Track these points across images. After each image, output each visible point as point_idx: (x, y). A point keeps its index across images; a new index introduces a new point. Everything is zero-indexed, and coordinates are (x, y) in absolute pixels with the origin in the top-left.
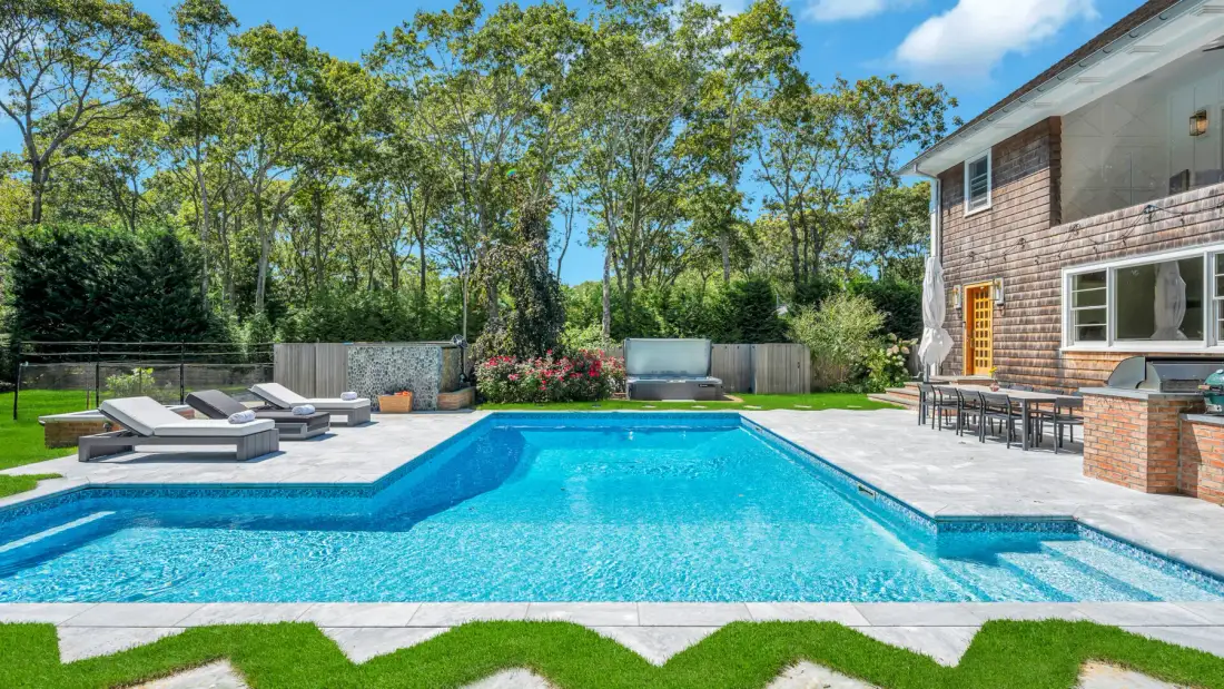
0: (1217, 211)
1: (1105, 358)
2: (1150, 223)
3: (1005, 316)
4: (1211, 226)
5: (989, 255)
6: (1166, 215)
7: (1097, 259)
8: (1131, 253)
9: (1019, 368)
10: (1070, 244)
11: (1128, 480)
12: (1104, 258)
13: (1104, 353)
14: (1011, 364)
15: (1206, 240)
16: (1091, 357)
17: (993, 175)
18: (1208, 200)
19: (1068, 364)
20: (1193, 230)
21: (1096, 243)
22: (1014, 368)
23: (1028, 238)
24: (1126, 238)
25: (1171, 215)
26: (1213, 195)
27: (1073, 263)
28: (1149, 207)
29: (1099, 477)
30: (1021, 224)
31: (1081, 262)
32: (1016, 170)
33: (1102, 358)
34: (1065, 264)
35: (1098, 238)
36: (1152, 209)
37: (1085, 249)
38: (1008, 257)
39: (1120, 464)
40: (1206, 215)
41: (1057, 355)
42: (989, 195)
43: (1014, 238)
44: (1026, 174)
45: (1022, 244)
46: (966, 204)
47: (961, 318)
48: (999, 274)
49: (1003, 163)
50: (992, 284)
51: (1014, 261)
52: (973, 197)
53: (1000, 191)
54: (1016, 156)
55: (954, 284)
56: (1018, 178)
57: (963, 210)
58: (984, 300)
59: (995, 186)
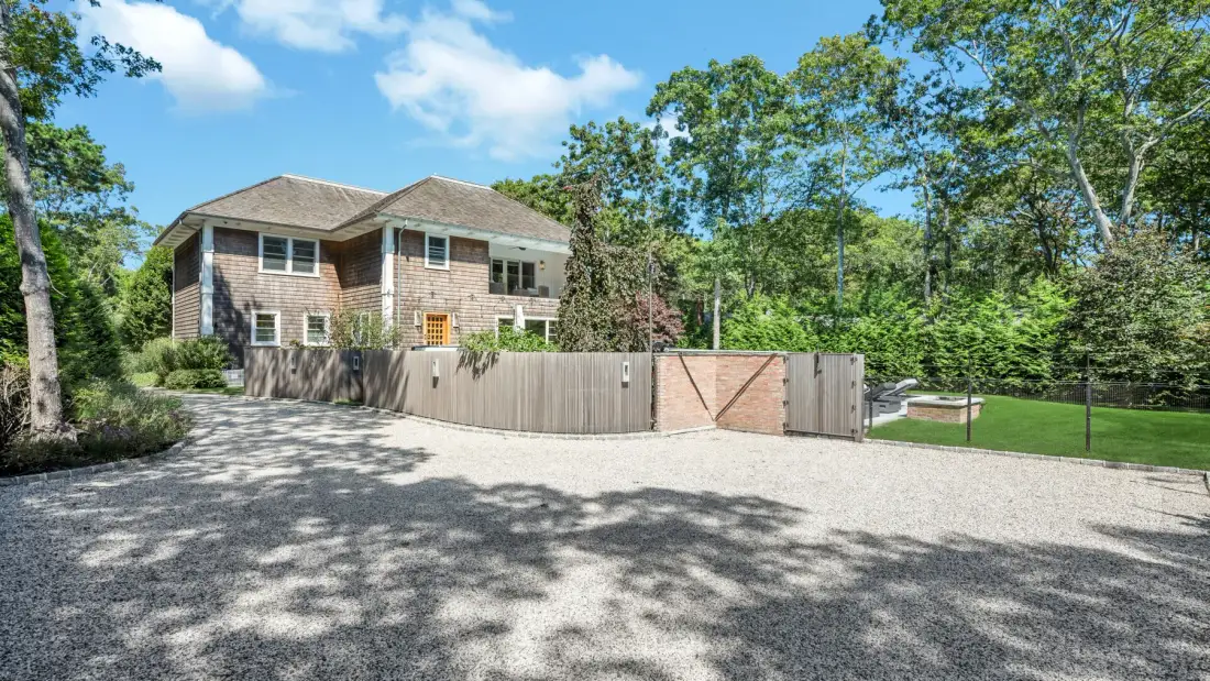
3: (458, 334)
5: (447, 297)
6: (537, 303)
7: (511, 314)
10: (499, 304)
15: (548, 316)
17: (451, 251)
18: (548, 303)
23: (475, 295)
25: (538, 305)
26: (550, 302)
27: (500, 313)
30: (470, 286)
31: (503, 314)
32: (467, 257)
34: (496, 313)
37: (507, 308)
38: (462, 302)
40: (548, 308)
42: (447, 262)
43: (466, 293)
44: (474, 262)
45: (472, 297)
46: (427, 260)
47: (421, 332)
48: (454, 310)
49: (458, 248)
50: (449, 315)
51: (466, 305)
52: (431, 257)
53: (456, 263)
54: (468, 250)
55: (414, 309)
56: (469, 262)
57: (423, 263)
58: (435, 323)
59: (452, 259)
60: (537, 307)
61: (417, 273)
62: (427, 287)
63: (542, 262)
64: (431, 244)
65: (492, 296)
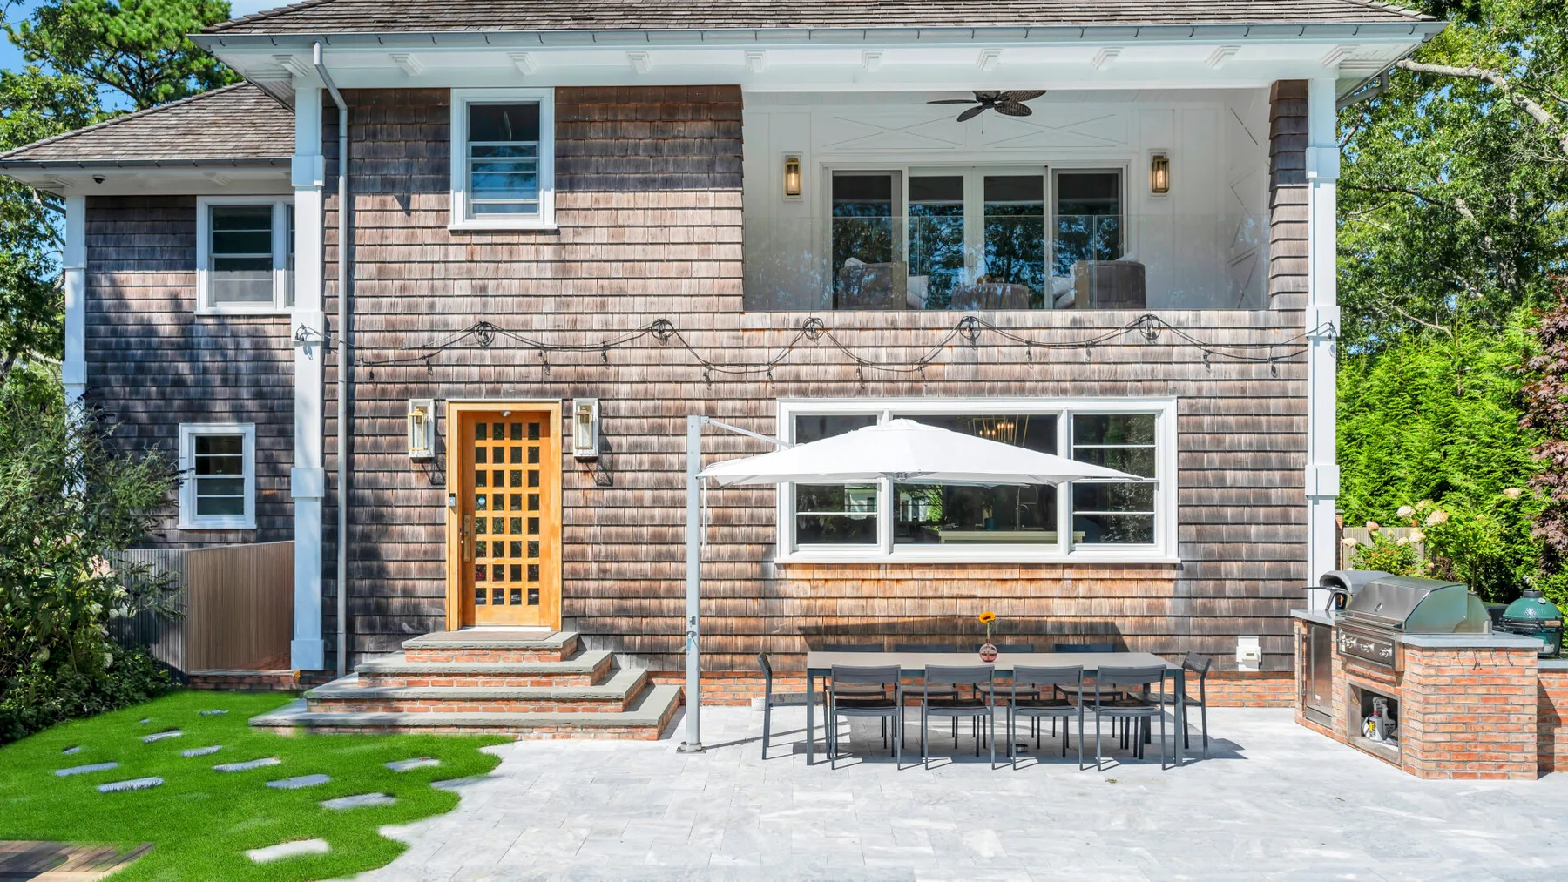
0: (1083, 351)
1: (881, 574)
2: (974, 346)
3: (602, 486)
4: (1072, 372)
5: (548, 338)
6: (998, 338)
7: (862, 392)
8: (931, 392)
9: (654, 603)
10: (796, 355)
11: (1505, 769)
12: (875, 392)
13: (878, 567)
14: (622, 596)
15: (1064, 392)
16: (849, 574)
17: (560, 154)
18: (1067, 331)
19: (790, 588)
20: (1044, 372)
21: (861, 363)
22: (628, 603)
23: (677, 321)
24: (926, 364)
25: (1008, 342)
26: (1075, 325)
27: (803, 393)
28: (971, 319)
29: (1456, 775)
30: (653, 287)
31: (819, 392)
32: (638, 166)
33: (874, 574)
34: (783, 392)
35: (865, 354)
36: (975, 325)
37: (832, 369)
38: (614, 354)
39: (1491, 747)
40: (1065, 354)
41: (765, 571)
42: (547, 197)
43: (633, 314)
44: (670, 184)
45: (662, 330)
46: (458, 199)
47: (437, 484)
48: (580, 387)
49: (596, 135)
50: (556, 409)
51: (633, 365)
52: (474, 188)
53: (583, 198)
54: (639, 135)
55: (404, 396)
56: (646, 185)
57: (443, 211)
58: (507, 443)
59: (566, 181)
60: (1000, 354)
61: (416, 253)
62: (459, 305)
63: (1160, 162)
64: (475, 132)
65: (755, 319)
